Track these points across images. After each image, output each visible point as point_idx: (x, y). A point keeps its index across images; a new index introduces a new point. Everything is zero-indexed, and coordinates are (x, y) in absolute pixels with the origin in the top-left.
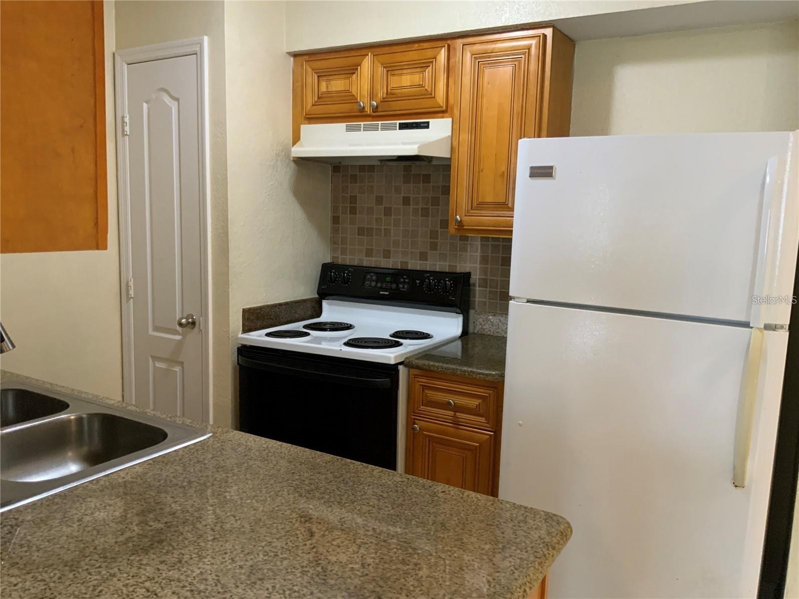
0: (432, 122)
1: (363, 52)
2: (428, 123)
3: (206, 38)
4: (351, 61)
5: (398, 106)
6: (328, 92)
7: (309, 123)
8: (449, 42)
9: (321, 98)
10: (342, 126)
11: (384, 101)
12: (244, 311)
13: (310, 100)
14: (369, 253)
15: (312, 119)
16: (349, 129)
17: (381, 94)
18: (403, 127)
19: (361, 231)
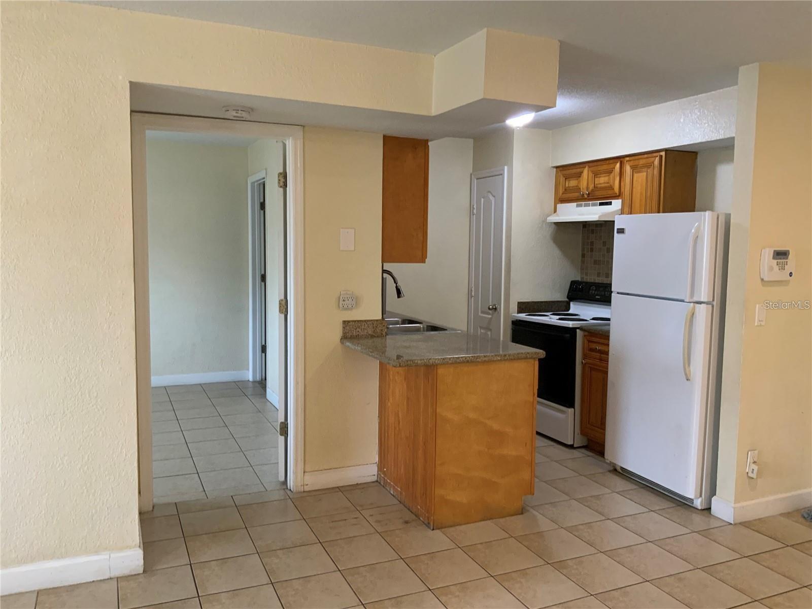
0: (613, 201)
1: (584, 165)
2: (611, 202)
3: (506, 167)
4: (579, 170)
5: (598, 193)
6: (569, 187)
7: (561, 203)
8: (622, 160)
9: (566, 190)
10: (575, 204)
11: (592, 191)
12: (518, 303)
13: (561, 191)
14: (599, 275)
15: (563, 201)
16: (578, 206)
17: (591, 187)
18: (601, 204)
19: (595, 262)
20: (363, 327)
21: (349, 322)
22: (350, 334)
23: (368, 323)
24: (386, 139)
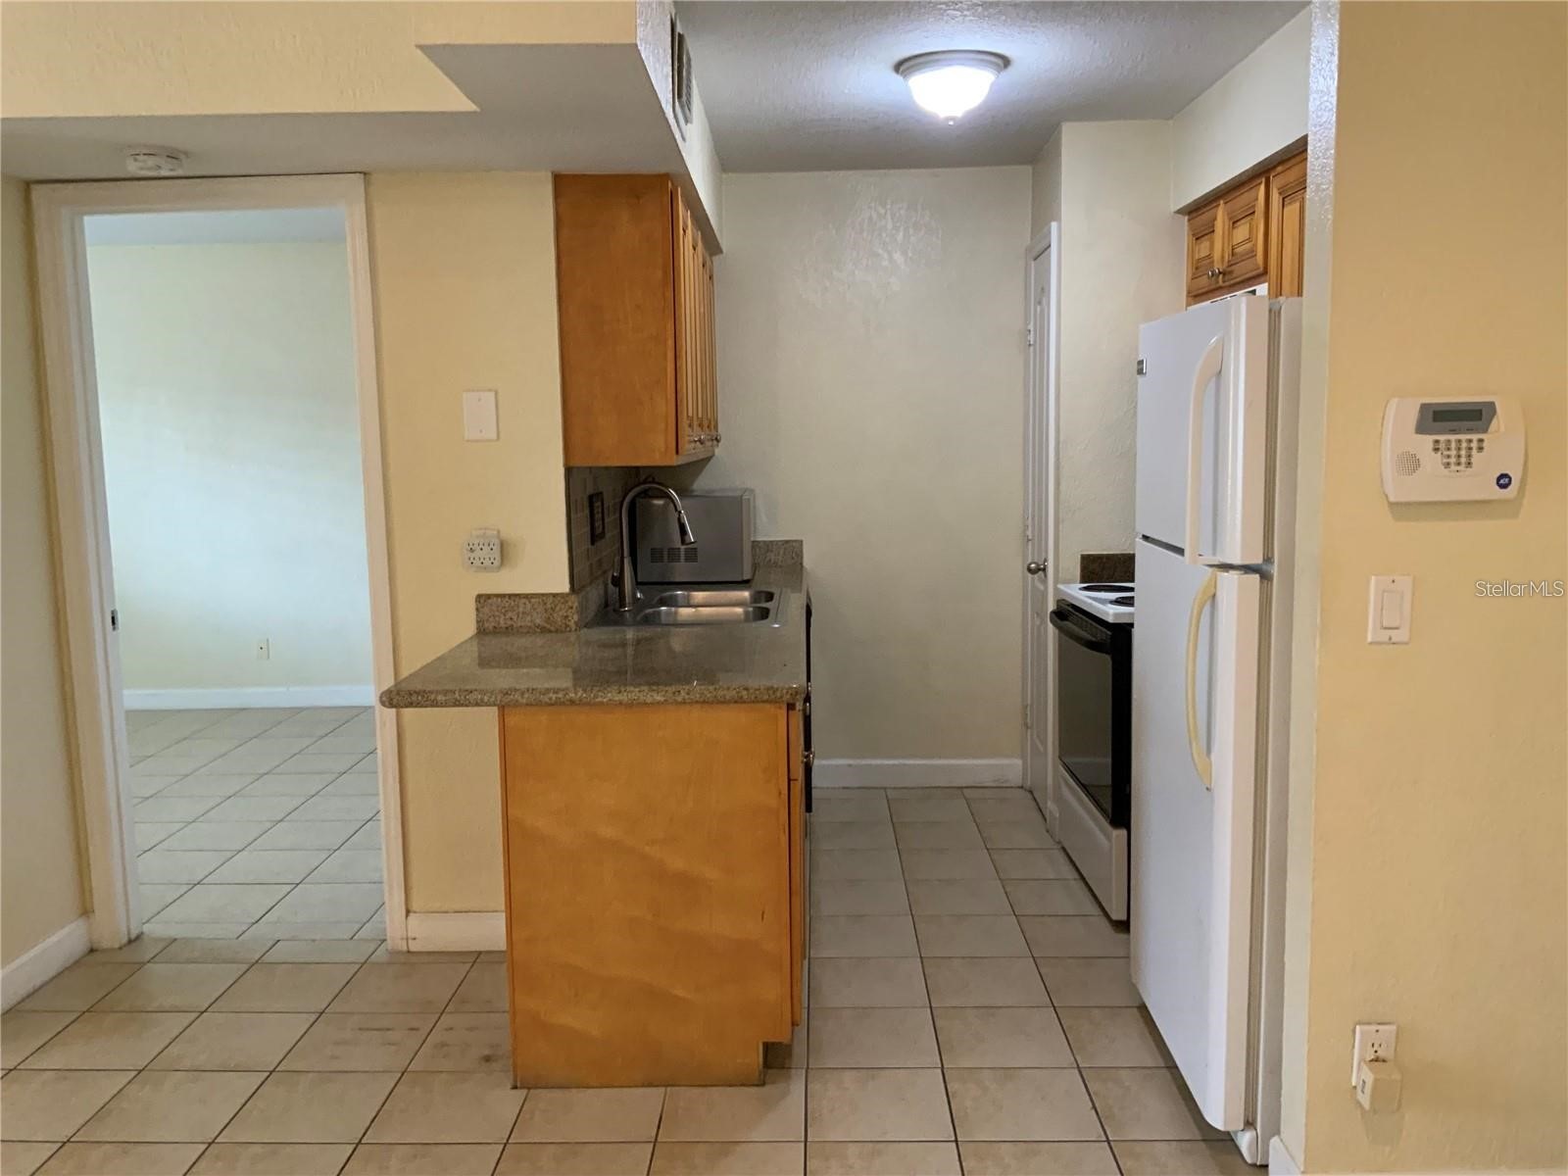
3: (1054, 225)
4: (1212, 213)
5: (1237, 270)
6: (1200, 259)
9: (1197, 269)
11: (1229, 264)
12: (1084, 558)
13: (1190, 272)
17: (1228, 254)
20: (521, 609)
21: (489, 596)
22: (493, 624)
23: (533, 600)
24: (562, 183)
